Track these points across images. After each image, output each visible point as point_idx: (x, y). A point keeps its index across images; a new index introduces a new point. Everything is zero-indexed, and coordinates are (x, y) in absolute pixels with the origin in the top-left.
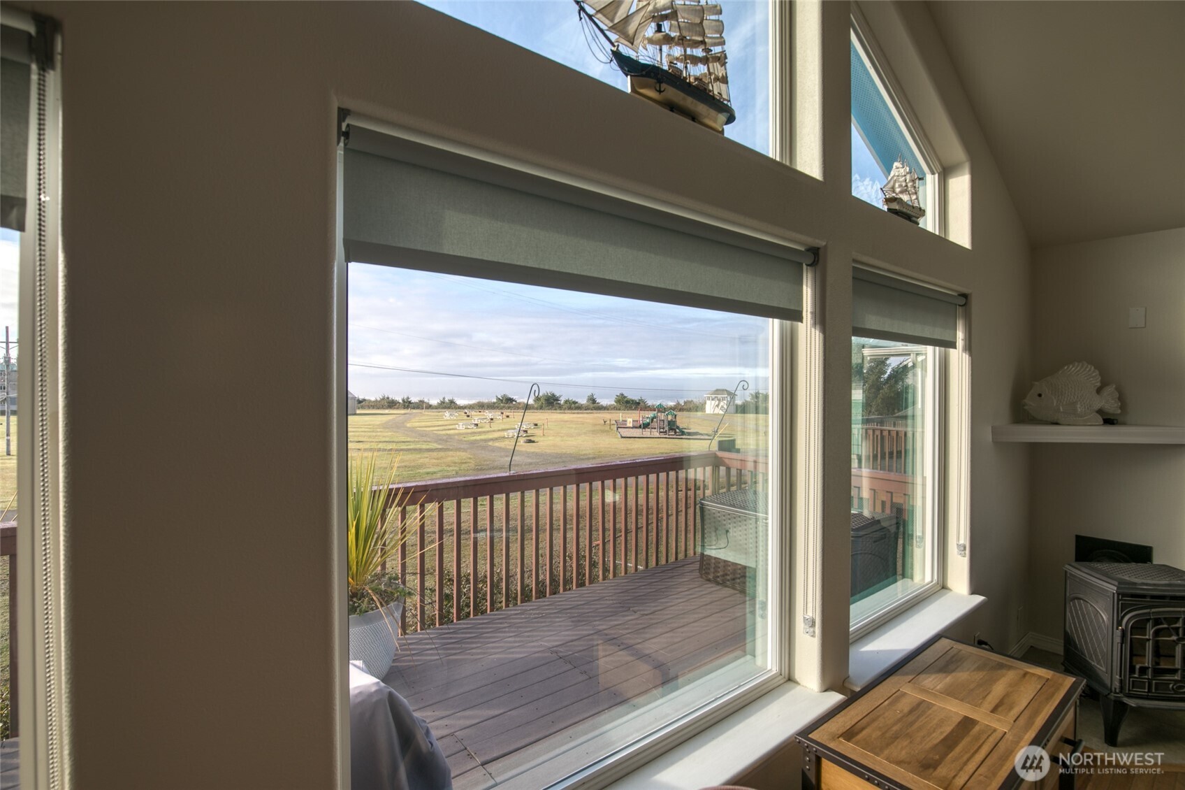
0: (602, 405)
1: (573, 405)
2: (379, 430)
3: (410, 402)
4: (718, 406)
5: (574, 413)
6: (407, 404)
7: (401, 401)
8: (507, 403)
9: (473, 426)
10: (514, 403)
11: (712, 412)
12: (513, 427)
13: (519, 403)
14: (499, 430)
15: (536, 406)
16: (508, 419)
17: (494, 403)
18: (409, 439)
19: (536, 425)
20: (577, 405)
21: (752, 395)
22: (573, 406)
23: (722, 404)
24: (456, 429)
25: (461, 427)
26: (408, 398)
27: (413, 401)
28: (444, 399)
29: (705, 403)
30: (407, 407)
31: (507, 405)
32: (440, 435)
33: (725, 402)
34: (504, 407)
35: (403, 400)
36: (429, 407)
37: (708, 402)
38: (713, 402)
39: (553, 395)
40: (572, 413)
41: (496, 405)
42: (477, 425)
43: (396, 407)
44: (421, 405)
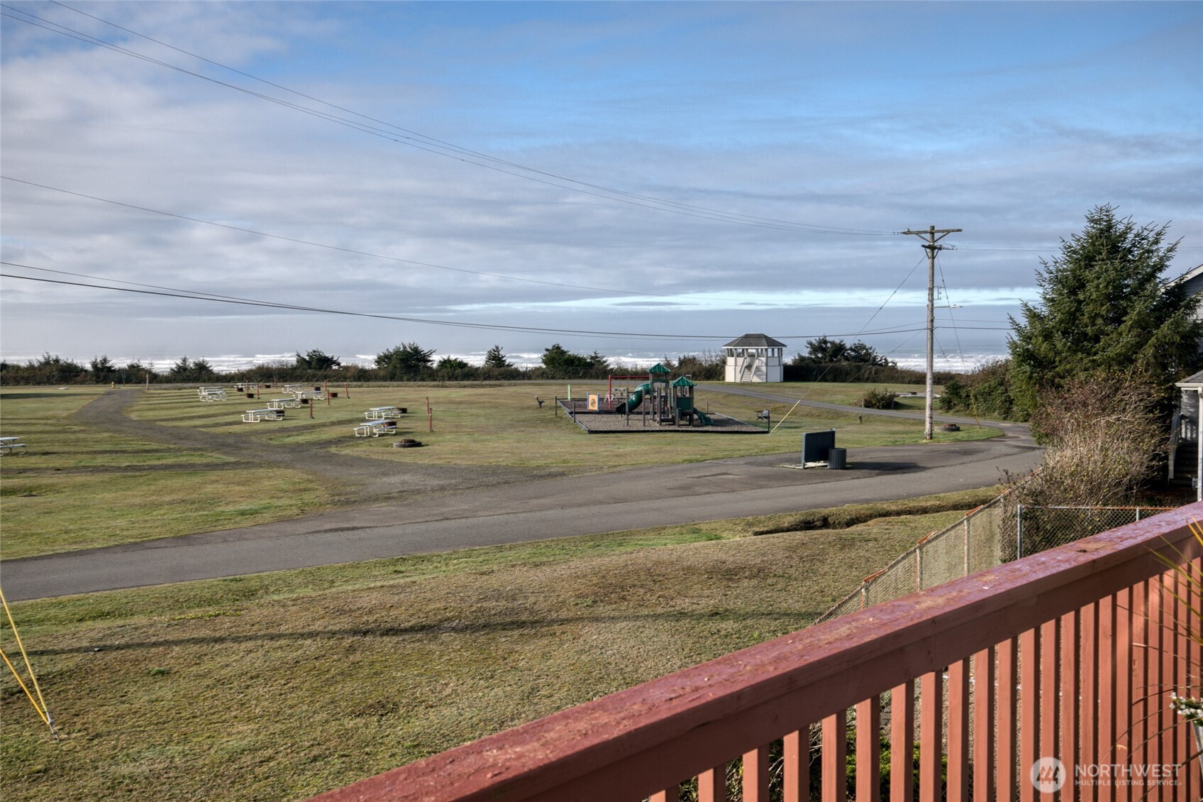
0: (516, 369)
1: (458, 371)
2: (76, 428)
3: (109, 369)
4: (749, 367)
5: (465, 387)
6: (102, 374)
7: (88, 367)
8: (320, 368)
9: (274, 416)
10: (335, 367)
11: (738, 380)
12: (360, 416)
13: (346, 368)
14: (333, 424)
15: (382, 373)
16: (334, 402)
17: (294, 369)
18: (154, 446)
19: (404, 411)
20: (466, 370)
21: (811, 344)
22: (456, 372)
23: (757, 363)
24: (241, 423)
25: (251, 417)
26: (105, 360)
27: (116, 367)
28: (184, 360)
29: (724, 362)
30: (105, 381)
31: (320, 373)
32: (216, 436)
33: (764, 359)
34: (314, 376)
35: (95, 365)
36: (155, 378)
37: (730, 361)
38: (740, 360)
39: (416, 351)
40: (461, 387)
41: (298, 372)
42: (280, 413)
43: (78, 379)
44: (135, 375)
